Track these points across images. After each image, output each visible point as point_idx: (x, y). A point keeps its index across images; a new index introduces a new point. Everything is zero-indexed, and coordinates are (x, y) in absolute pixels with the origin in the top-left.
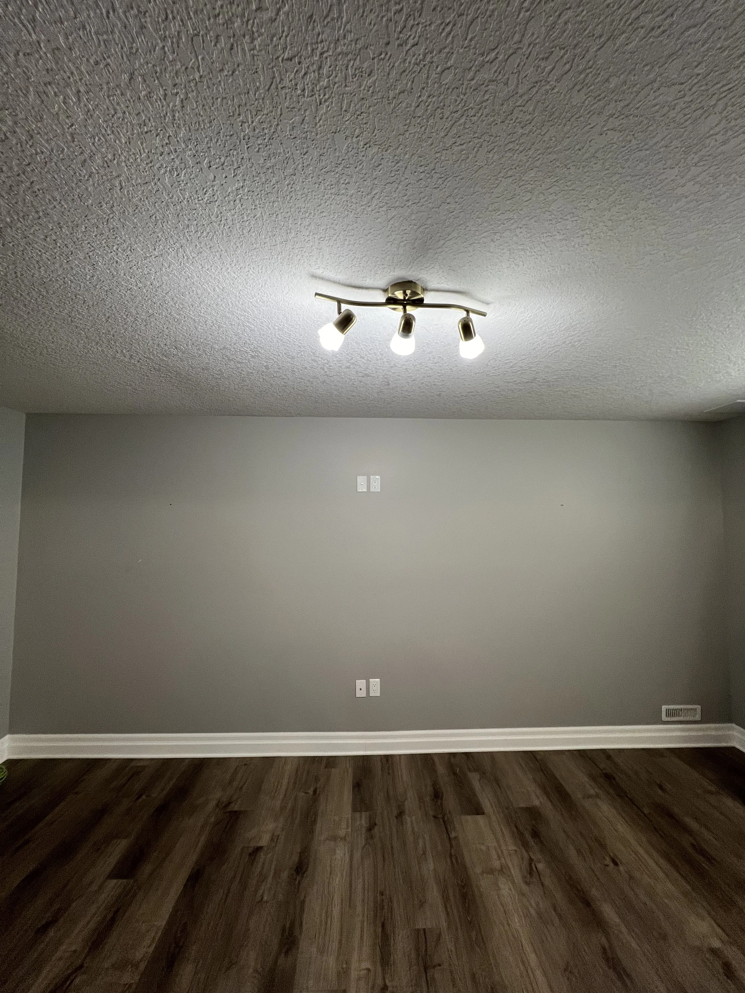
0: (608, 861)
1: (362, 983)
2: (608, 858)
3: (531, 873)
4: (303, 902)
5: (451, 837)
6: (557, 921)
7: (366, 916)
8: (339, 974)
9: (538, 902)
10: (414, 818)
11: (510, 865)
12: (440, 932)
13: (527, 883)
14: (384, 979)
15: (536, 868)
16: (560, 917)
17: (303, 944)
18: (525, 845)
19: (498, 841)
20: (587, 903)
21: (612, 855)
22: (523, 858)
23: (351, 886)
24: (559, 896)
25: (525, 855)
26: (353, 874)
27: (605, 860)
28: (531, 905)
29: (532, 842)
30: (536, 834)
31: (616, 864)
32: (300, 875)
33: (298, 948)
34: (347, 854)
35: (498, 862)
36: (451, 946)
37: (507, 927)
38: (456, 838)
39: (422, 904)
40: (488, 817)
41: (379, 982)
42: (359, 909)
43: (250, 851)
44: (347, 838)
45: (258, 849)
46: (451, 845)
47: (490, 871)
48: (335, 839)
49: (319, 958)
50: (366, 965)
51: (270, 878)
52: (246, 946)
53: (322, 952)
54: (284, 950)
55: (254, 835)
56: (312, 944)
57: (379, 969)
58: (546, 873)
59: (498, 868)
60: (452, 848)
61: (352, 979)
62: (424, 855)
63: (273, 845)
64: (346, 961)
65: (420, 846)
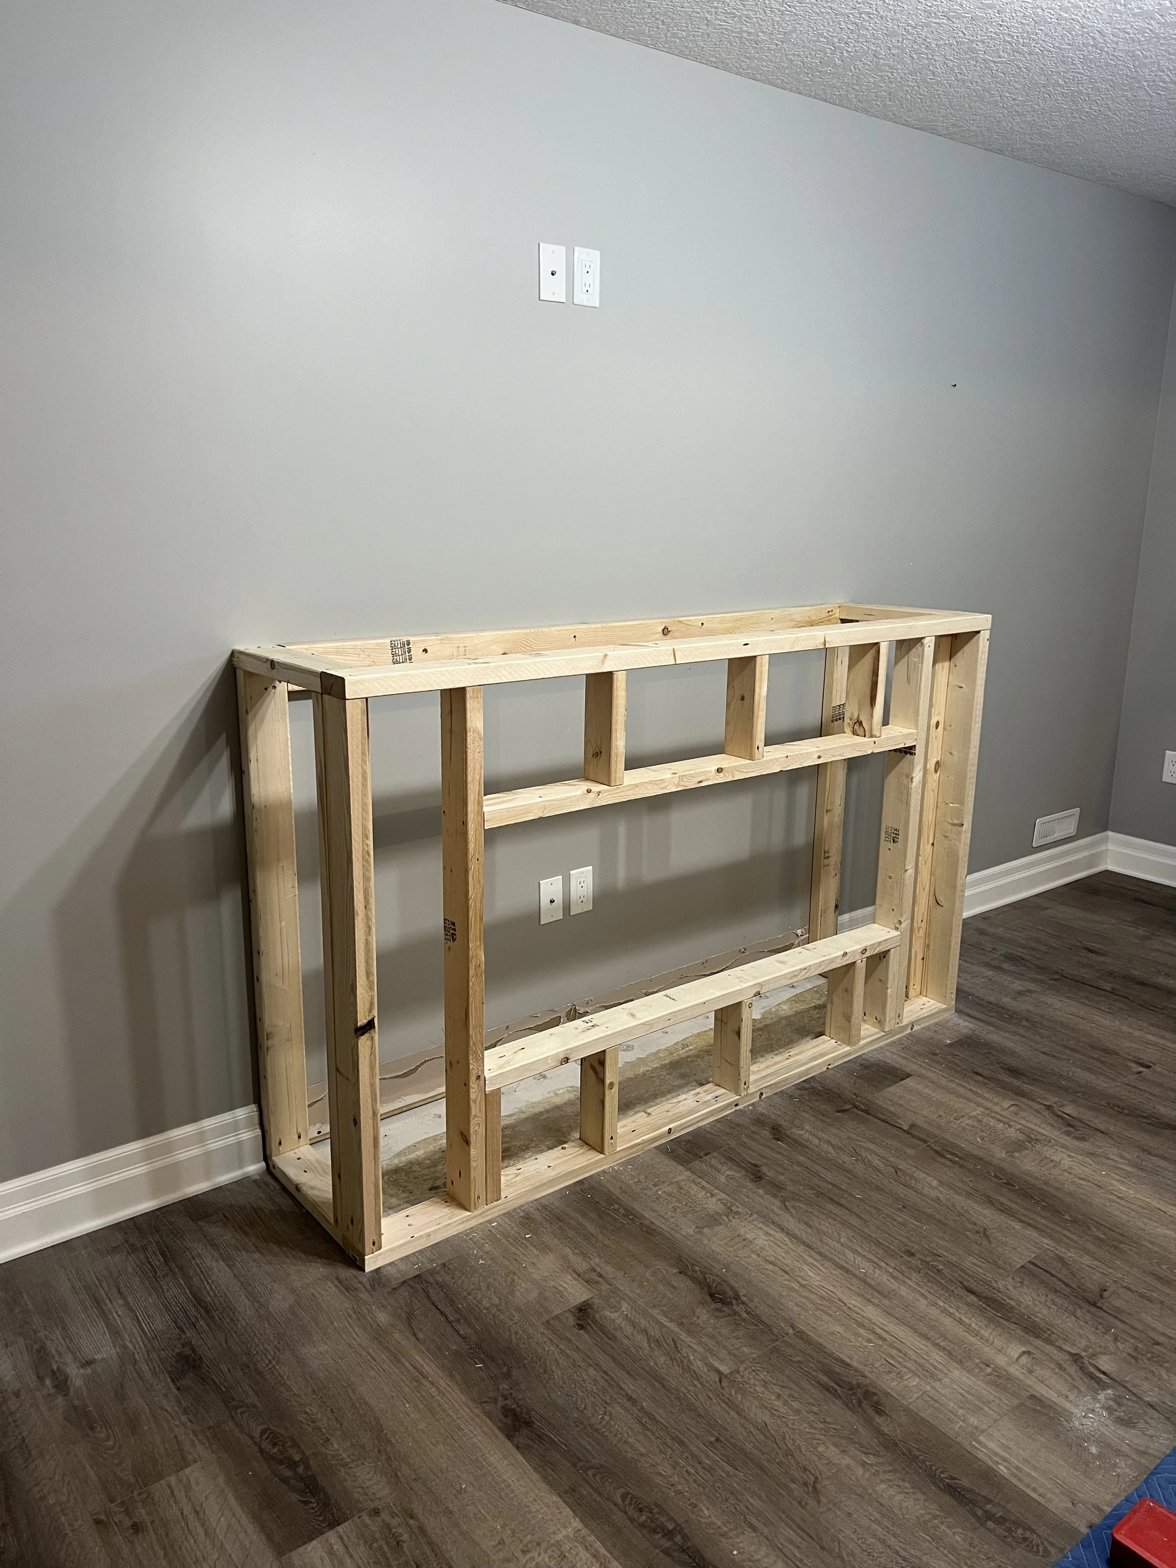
0: (1137, 1068)
1: (1041, 1372)
2: (1132, 1064)
4: (800, 1335)
5: (906, 1128)
6: (1164, 1163)
7: (926, 1294)
8: (993, 1383)
9: (1121, 1154)
10: (807, 1127)
11: (1031, 1125)
12: (1055, 1254)
13: (1083, 1139)
14: (1060, 1349)
15: (1068, 1115)
16: (1163, 1158)
17: (889, 1384)
18: (1019, 1093)
19: (978, 1104)
21: (1131, 1058)
22: (1037, 1112)
23: (847, 1271)
24: (1132, 1134)
25: (1034, 1104)
26: (828, 1254)
27: (1131, 1067)
28: (1115, 1161)
29: (1023, 1085)
30: (1015, 1073)
32: (734, 1302)
33: (889, 1395)
34: (770, 1231)
35: (1012, 1130)
36: (1087, 1260)
37: (1123, 1203)
38: (913, 1126)
39: (984, 1233)
40: (921, 1076)
41: (1059, 1356)
42: (904, 1291)
43: (571, 1321)
44: (734, 1208)
45: (583, 1311)
46: (919, 1139)
47: (1017, 1146)
48: (713, 1220)
49: (937, 1385)
50: (1015, 1350)
51: (683, 1336)
52: (799, 1447)
53: (932, 1375)
54: (870, 1411)
55: (535, 1294)
56: (900, 1376)
57: (1039, 1343)
58: (1087, 1115)
59: (1022, 1137)
60: (925, 1141)
61: (1021, 1377)
62: (897, 1170)
63: (605, 1287)
64: (982, 1362)
65: (876, 1162)
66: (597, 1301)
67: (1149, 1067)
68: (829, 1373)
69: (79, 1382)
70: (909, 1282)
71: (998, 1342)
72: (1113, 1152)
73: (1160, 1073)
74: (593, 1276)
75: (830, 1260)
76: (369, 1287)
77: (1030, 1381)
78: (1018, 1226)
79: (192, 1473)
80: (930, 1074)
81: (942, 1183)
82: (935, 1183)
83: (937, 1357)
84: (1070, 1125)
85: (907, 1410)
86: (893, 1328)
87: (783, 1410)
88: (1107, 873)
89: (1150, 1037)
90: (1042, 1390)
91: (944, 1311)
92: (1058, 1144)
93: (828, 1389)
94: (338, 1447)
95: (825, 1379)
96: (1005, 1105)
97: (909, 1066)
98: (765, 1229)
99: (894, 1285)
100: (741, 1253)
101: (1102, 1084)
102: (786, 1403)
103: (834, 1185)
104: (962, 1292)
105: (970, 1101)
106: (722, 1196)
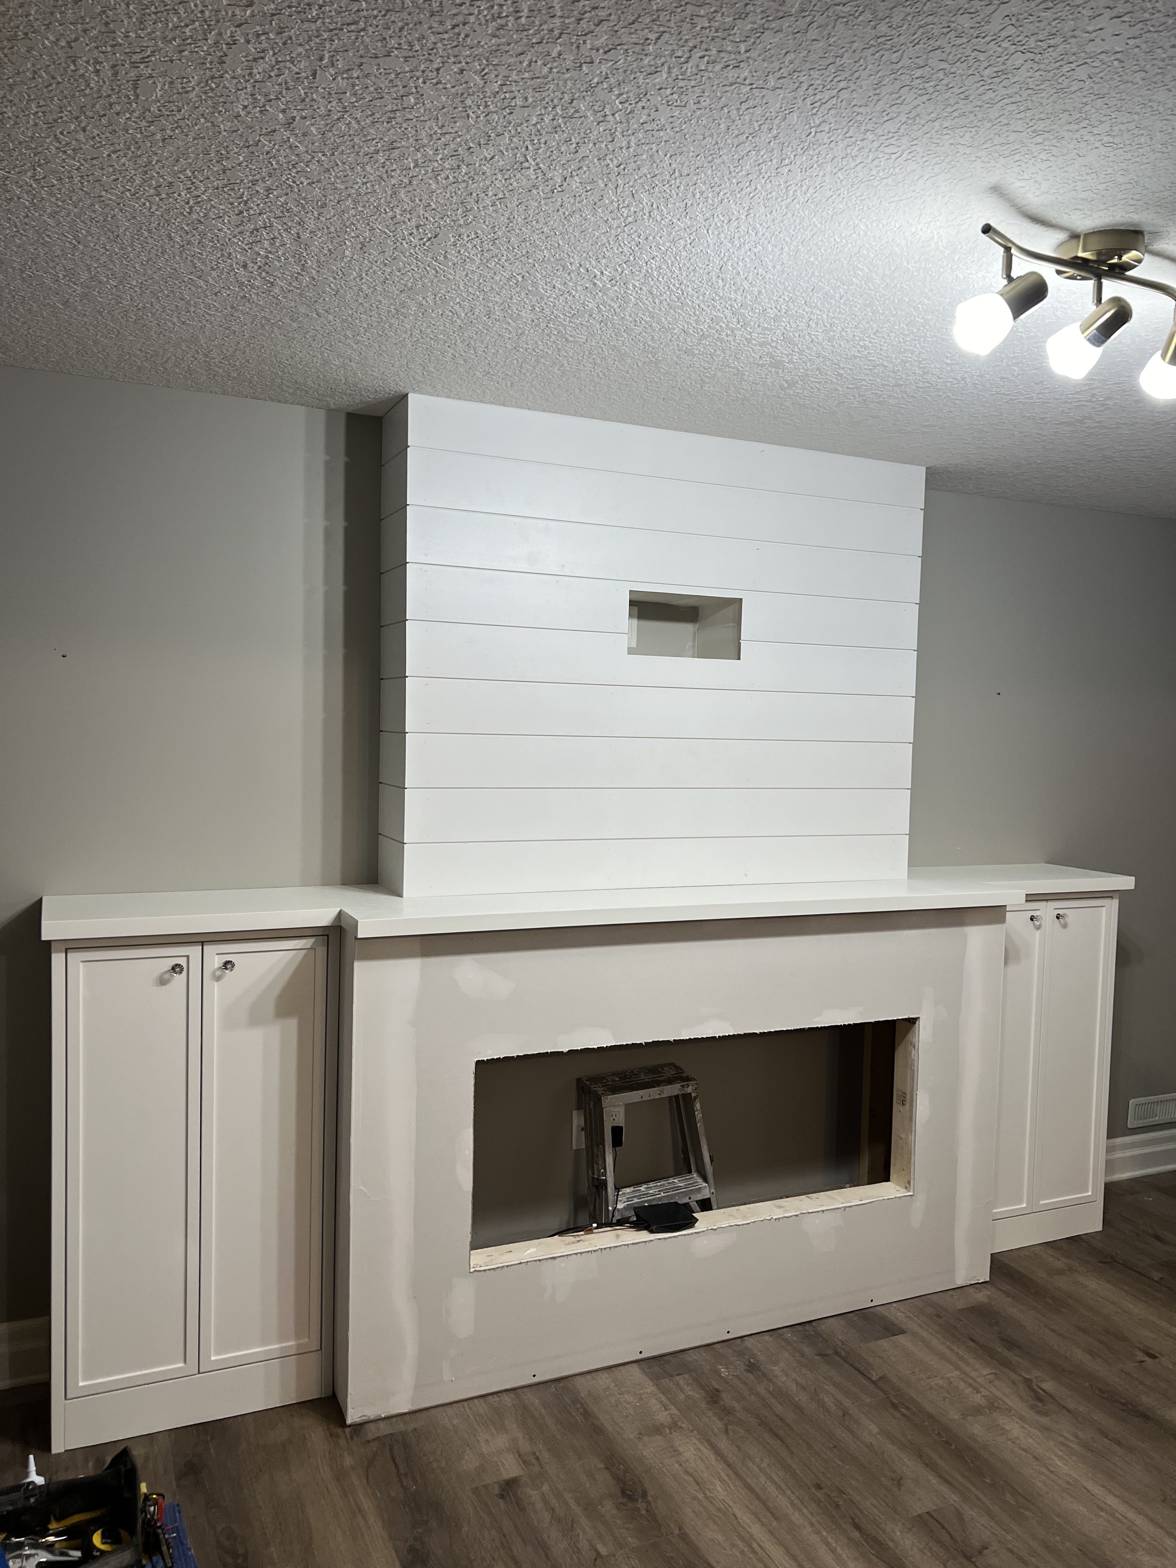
0: (1141, 1356)
2: (1138, 1353)
3: (1039, 1398)
4: (684, 1536)
5: (874, 1379)
6: (1115, 1448)
7: (816, 1523)
9: (1075, 1432)
10: (782, 1364)
11: (1000, 1395)
12: (957, 1509)
13: (1045, 1414)
15: (1043, 1390)
16: (1119, 1443)
18: (1005, 1363)
19: (957, 1368)
20: (1145, 1416)
21: (1141, 1346)
22: (1014, 1383)
23: (753, 1492)
24: (1098, 1416)
25: (1013, 1375)
26: (743, 1474)
27: (1136, 1355)
28: (1066, 1438)
29: (1013, 1357)
30: (1011, 1344)
31: (1153, 1357)
34: (702, 1447)
35: (979, 1396)
36: (984, 1520)
37: (1052, 1477)
38: (882, 1378)
39: (899, 1481)
40: (915, 1335)
42: (795, 1517)
43: (497, 1491)
44: (679, 1423)
45: (509, 1485)
46: (882, 1390)
47: (974, 1411)
48: (655, 1429)
51: (583, 1519)
55: (477, 1465)
58: (1061, 1393)
59: (984, 1403)
60: (886, 1393)
62: (846, 1414)
63: (537, 1470)
65: (830, 1404)
66: (525, 1479)
70: (804, 1510)
72: (1069, 1430)
73: (1162, 1364)
74: (531, 1458)
75: (743, 1480)
78: (935, 1481)
80: (925, 1334)
81: (882, 1432)
82: (875, 1431)
86: (769, 1545)
91: (824, 1539)
92: (1017, 1415)
97: (908, 1324)
98: (698, 1445)
99: (789, 1511)
100: (666, 1461)
101: (1095, 1366)
103: (780, 1418)
104: (850, 1527)
105: (951, 1363)
106: (674, 1411)
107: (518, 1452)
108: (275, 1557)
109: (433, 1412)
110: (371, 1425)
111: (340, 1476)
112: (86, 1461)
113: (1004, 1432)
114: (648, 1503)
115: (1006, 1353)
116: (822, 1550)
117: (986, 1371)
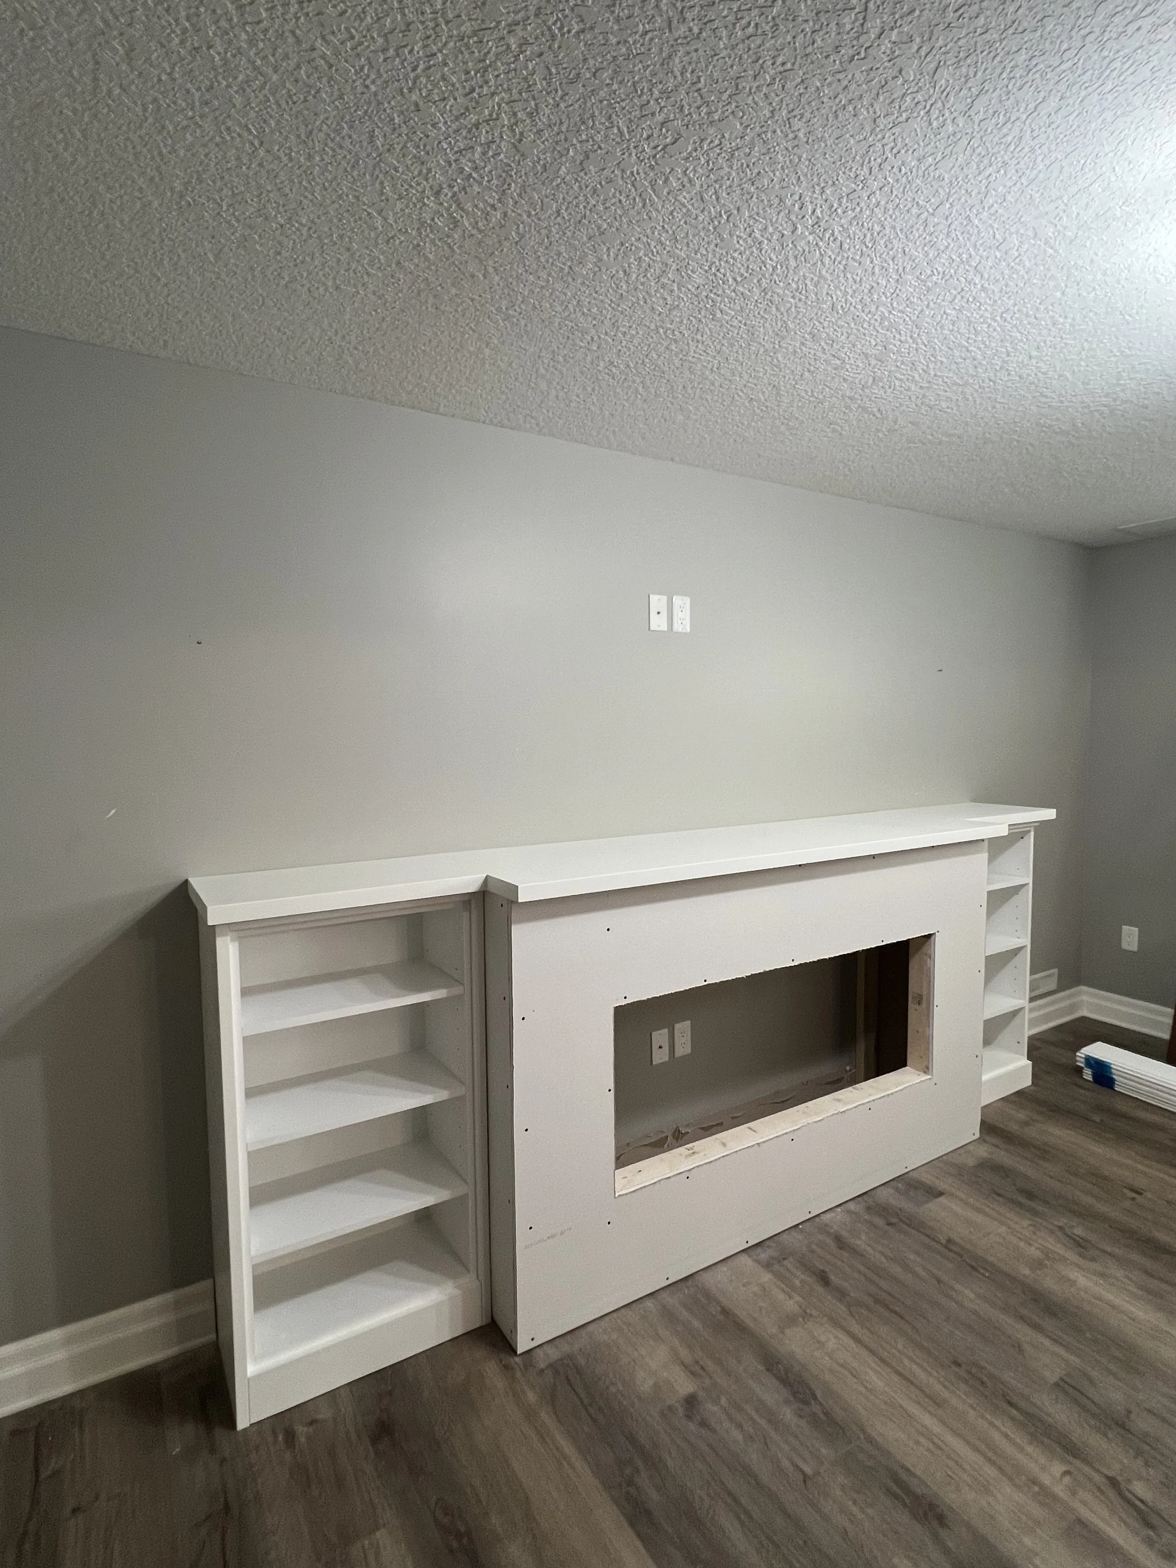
0: (1129, 1194)
1: (1082, 1494)
2: (1126, 1191)
4: (871, 1440)
5: (943, 1242)
7: (974, 1405)
8: (1041, 1503)
9: (1126, 1275)
10: (864, 1238)
11: (1048, 1245)
12: (1082, 1371)
13: (1092, 1259)
14: (1098, 1471)
15: (1079, 1237)
17: (950, 1497)
18: (1035, 1214)
19: (1002, 1223)
21: (1124, 1184)
22: (1052, 1232)
23: (905, 1378)
25: (1048, 1225)
26: (888, 1360)
27: (1126, 1193)
28: (1123, 1283)
29: (1038, 1207)
30: (1028, 1194)
31: (1138, 1192)
32: (813, 1402)
33: (950, 1508)
34: (840, 1335)
35: (1033, 1248)
36: (1110, 1380)
37: (1134, 1323)
38: (949, 1240)
39: (1019, 1348)
40: (952, 1195)
41: (1097, 1477)
42: (954, 1401)
43: (681, 1411)
44: (808, 1311)
45: (691, 1401)
46: (955, 1253)
47: (1038, 1265)
48: (790, 1320)
49: (990, 1499)
50: (1058, 1468)
51: (773, 1434)
52: (875, 1557)
53: (986, 1489)
54: (935, 1523)
55: (651, 1382)
56: (958, 1489)
57: (1077, 1463)
58: (1093, 1238)
59: (1042, 1256)
60: (961, 1256)
61: (1065, 1498)
62: (939, 1281)
63: (707, 1381)
64: (1030, 1480)
65: (922, 1273)
66: (701, 1394)
67: (1140, 1194)
68: (897, 1481)
69: (303, 1440)
70: (958, 1392)
71: (1043, 1460)
72: (1120, 1274)
73: (1149, 1199)
74: (697, 1368)
75: (892, 1367)
76: (522, 1367)
77: (1076, 1505)
78: (1047, 1342)
79: (381, 1535)
80: (959, 1194)
81: (978, 1296)
82: (972, 1296)
83: (990, 1471)
84: (1080, 1245)
85: (968, 1526)
86: (949, 1438)
87: (860, 1516)
88: (1083, 1019)
89: (1140, 1167)
90: (1085, 1513)
91: (991, 1424)
92: (1072, 1263)
93: (896, 1496)
94: (495, 1521)
95: (891, 1484)
96: (1023, 1224)
97: (942, 1185)
98: (834, 1331)
99: (946, 1394)
100: (816, 1354)
101: (1103, 1208)
102: (862, 1510)
103: (890, 1294)
104: (1005, 1406)
105: (995, 1219)
106: (798, 1298)
107: (682, 1363)
108: (500, 1530)
109: (590, 1328)
110: (538, 1350)
111: (530, 1415)
112: (275, 1434)
113: (1073, 1283)
114: (821, 1404)
115: (1030, 1203)
116: (996, 1436)
117: (1026, 1223)
